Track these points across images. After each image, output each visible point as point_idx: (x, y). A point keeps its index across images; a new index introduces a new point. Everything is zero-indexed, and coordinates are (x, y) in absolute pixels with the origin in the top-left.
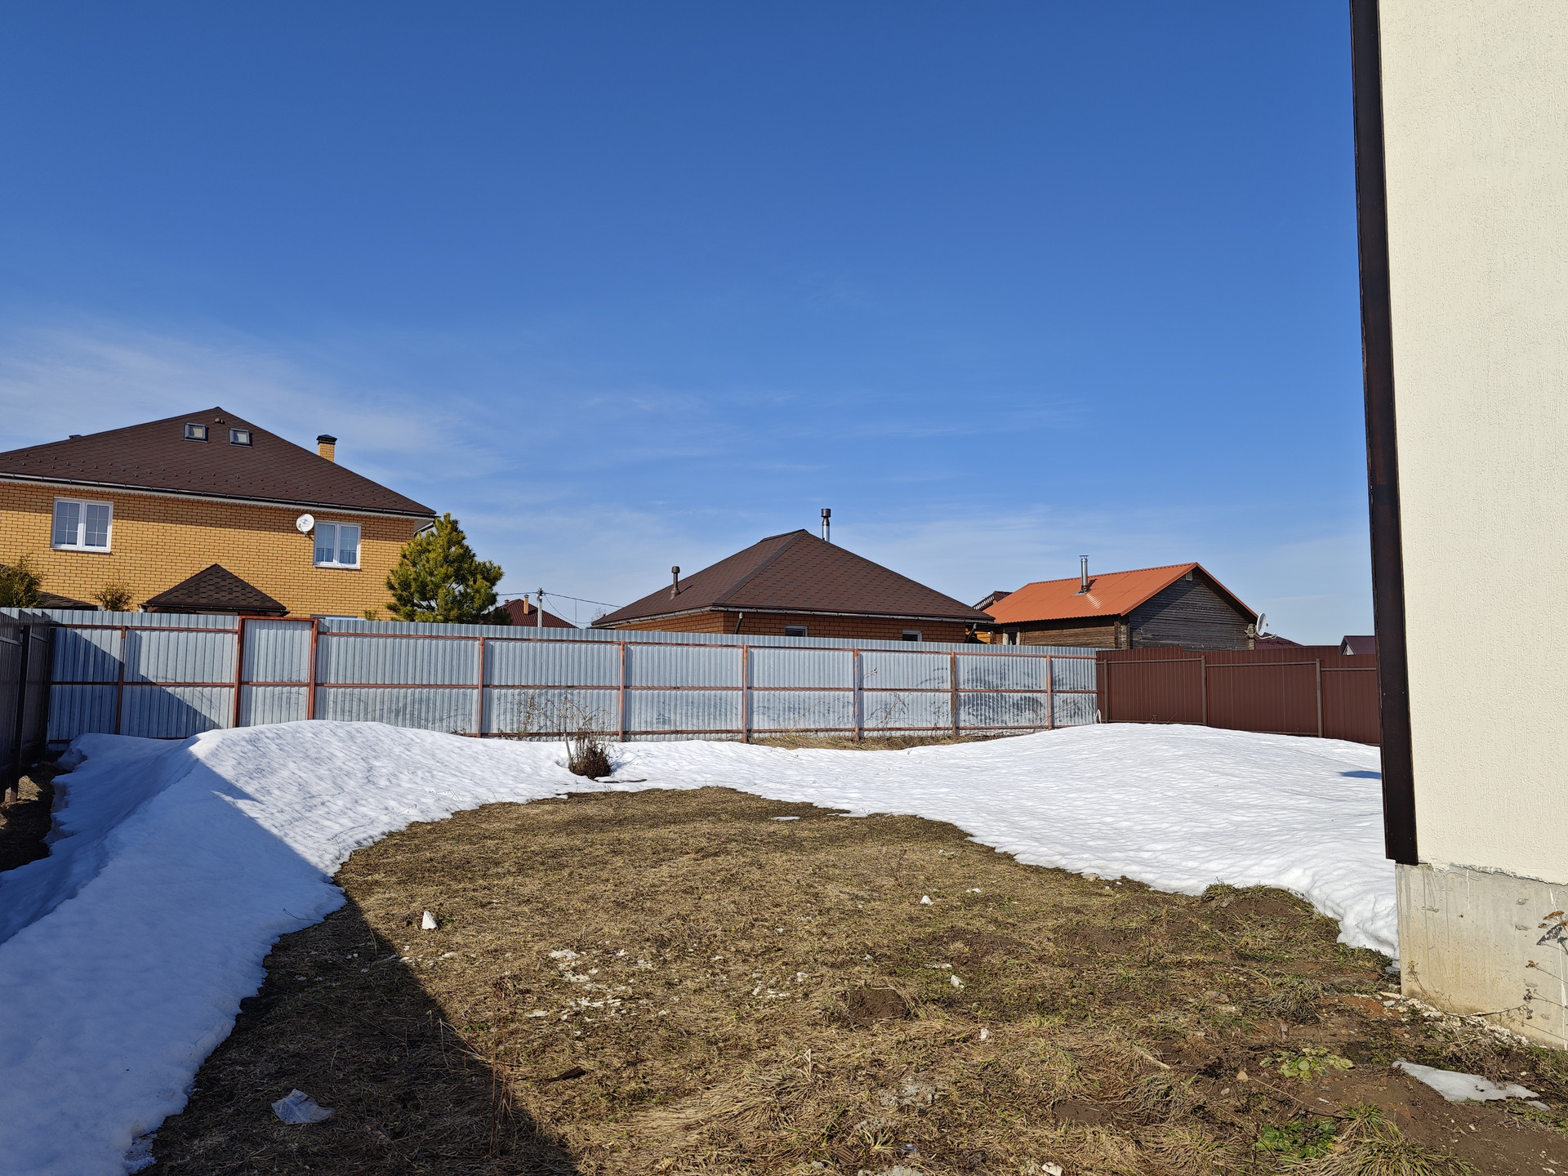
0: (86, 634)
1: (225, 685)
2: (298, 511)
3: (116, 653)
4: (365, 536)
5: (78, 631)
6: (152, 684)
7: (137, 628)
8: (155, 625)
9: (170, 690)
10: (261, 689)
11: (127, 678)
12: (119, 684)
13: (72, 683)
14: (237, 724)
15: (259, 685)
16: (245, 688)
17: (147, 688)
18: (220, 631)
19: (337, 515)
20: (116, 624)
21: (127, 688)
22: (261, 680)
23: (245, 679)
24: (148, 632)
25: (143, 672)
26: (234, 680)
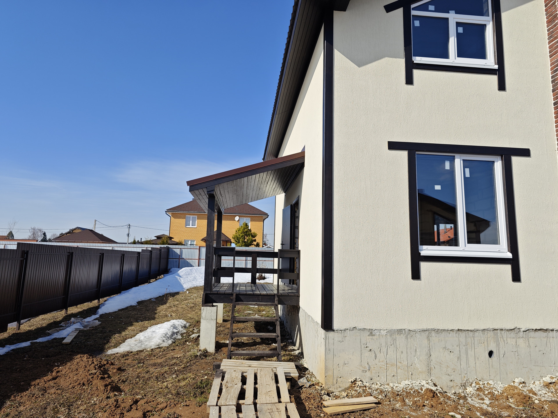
0: (174, 250)
1: (196, 259)
2: (235, 215)
3: (179, 253)
4: (251, 221)
5: (173, 249)
6: (184, 259)
7: (182, 248)
8: (185, 248)
9: (187, 260)
10: (203, 260)
11: (181, 258)
12: (179, 259)
13: (172, 259)
14: (199, 266)
15: (202, 259)
16: (200, 260)
17: (184, 260)
18: (196, 249)
19: (245, 216)
20: (179, 248)
21: (181, 260)
22: (203, 258)
23: (200, 258)
24: (184, 249)
25: (183, 257)
26: (198, 258)
